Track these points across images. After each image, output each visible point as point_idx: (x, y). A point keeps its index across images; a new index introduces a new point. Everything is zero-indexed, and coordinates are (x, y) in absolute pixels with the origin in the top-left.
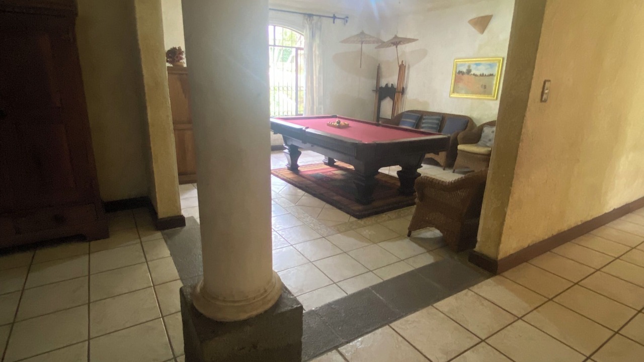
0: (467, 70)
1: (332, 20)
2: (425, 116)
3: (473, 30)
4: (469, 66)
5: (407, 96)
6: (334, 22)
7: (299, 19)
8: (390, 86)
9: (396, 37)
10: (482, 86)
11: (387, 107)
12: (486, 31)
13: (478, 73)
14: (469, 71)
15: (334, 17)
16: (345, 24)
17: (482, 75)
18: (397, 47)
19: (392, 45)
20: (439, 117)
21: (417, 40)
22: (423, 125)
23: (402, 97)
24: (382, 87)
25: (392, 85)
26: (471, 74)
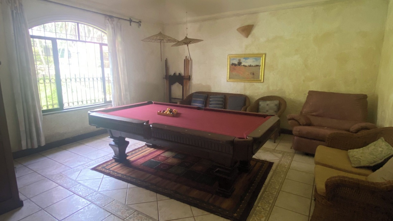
0: (238, 63)
1: (129, 23)
2: (211, 95)
3: (240, 36)
4: (240, 60)
5: (193, 82)
6: (131, 25)
7: (102, 18)
8: (178, 74)
9: (186, 38)
10: (251, 73)
11: (177, 90)
12: (250, 36)
13: (247, 64)
14: (240, 63)
15: (131, 21)
16: (139, 27)
17: (250, 66)
18: (188, 46)
19: (184, 44)
20: (223, 96)
21: (203, 40)
22: (211, 103)
23: (189, 82)
24: (170, 76)
25: (179, 74)
26: (242, 65)
